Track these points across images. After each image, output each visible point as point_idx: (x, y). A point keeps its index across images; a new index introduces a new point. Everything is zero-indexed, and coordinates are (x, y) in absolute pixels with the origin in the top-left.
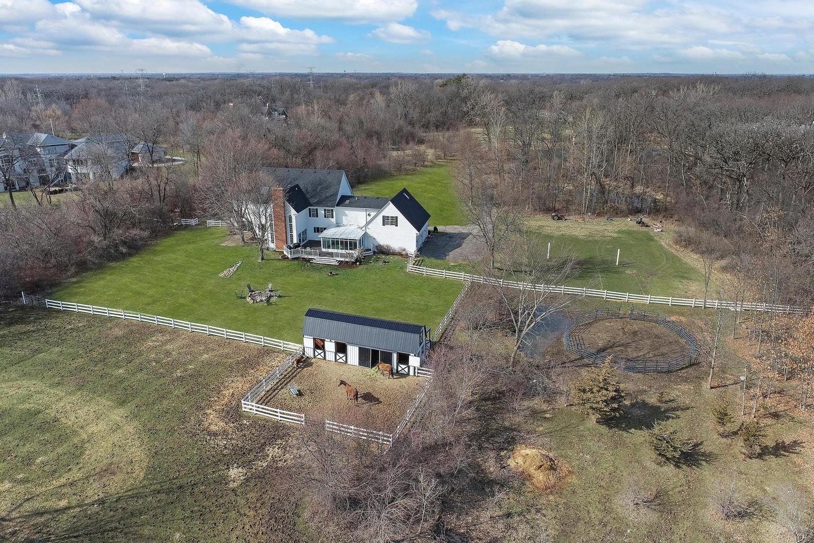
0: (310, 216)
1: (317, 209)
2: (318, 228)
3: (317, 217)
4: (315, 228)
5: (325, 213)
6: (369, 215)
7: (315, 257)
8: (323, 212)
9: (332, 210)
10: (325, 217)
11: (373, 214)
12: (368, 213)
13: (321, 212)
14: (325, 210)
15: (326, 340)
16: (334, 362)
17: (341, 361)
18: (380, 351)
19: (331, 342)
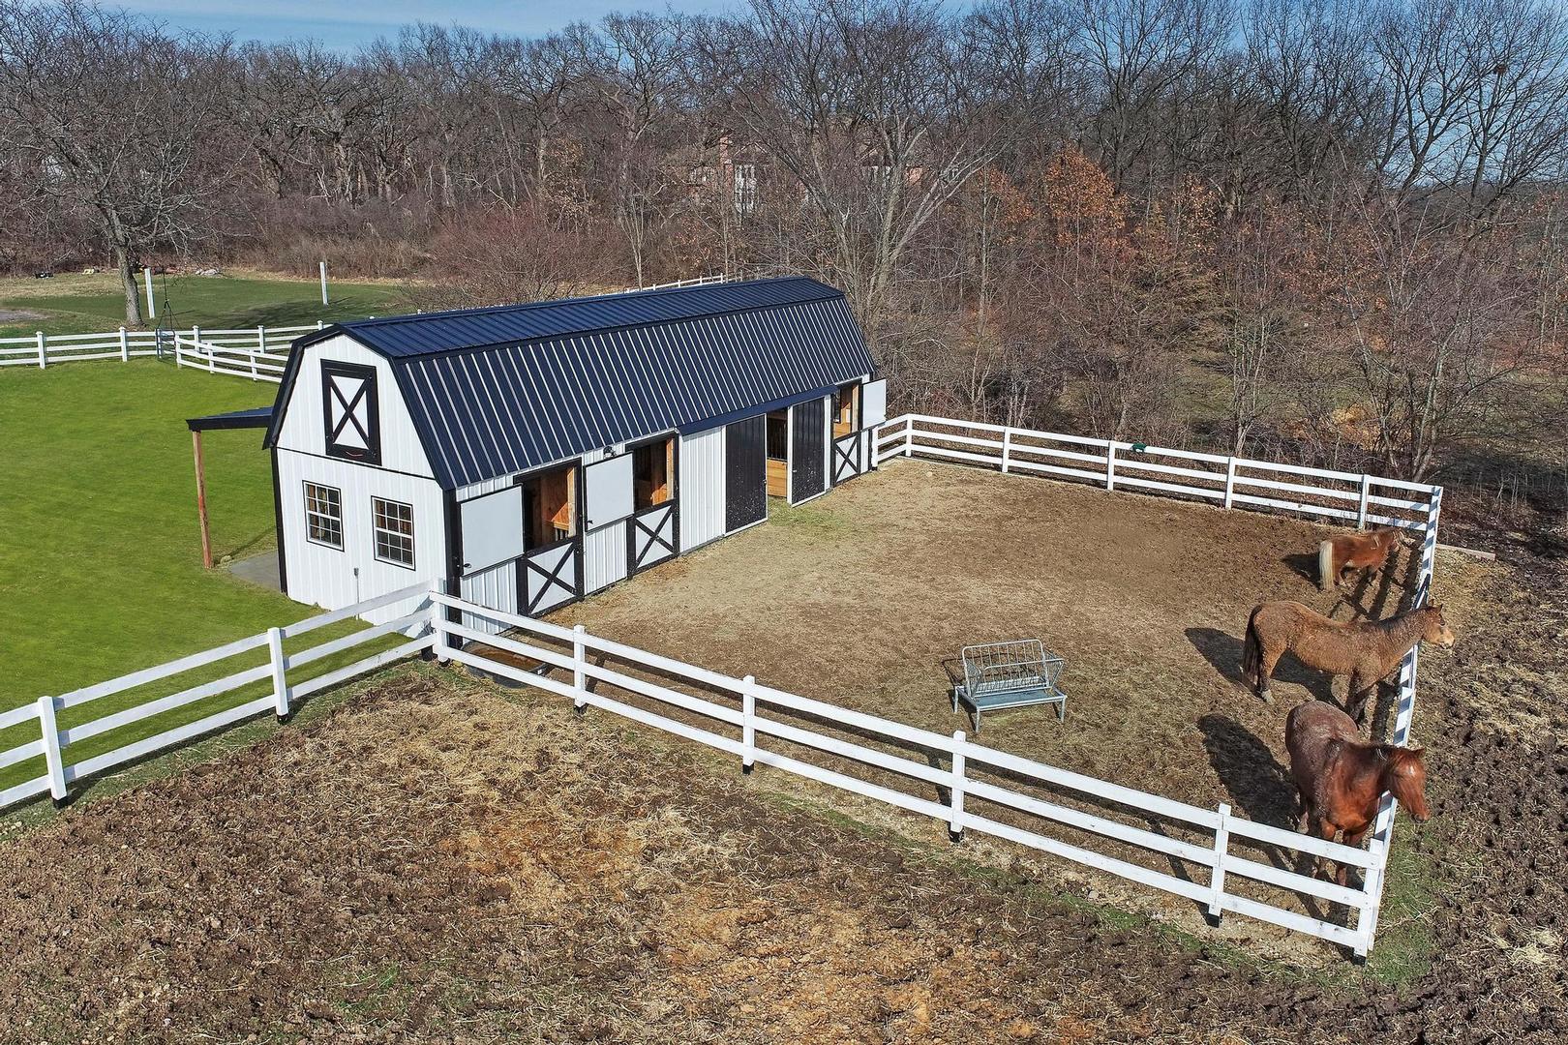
15: (587, 458)
16: (630, 577)
17: (658, 552)
18: (790, 412)
19: (614, 457)
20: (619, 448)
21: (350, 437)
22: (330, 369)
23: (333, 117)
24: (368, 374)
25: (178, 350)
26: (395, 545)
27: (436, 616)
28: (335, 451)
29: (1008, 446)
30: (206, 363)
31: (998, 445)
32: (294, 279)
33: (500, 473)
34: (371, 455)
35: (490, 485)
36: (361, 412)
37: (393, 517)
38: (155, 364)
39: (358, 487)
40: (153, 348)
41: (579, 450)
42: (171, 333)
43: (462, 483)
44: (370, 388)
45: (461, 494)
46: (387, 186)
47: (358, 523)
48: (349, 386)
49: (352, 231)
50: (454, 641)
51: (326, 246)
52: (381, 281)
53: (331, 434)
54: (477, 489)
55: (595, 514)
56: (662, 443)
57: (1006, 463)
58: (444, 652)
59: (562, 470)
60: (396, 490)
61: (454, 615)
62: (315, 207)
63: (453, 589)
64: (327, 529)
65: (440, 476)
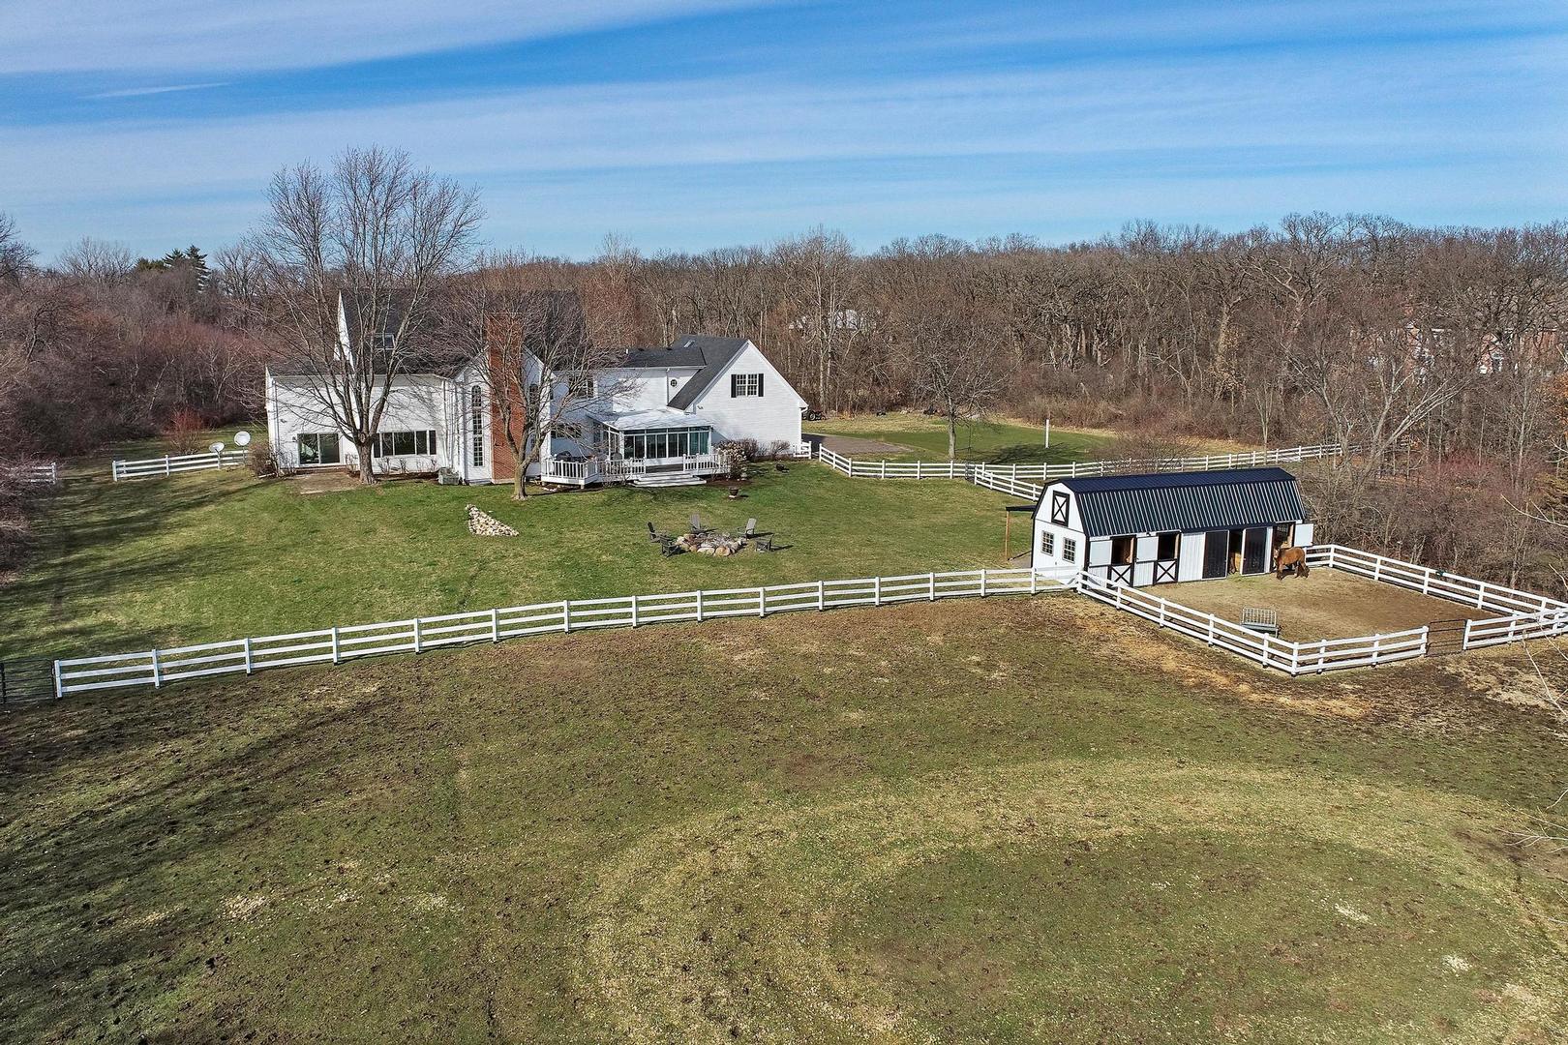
7: (639, 477)
11: (682, 381)
12: (670, 379)
15: (1139, 535)
16: (1154, 585)
17: (1166, 578)
18: (1244, 532)
19: (1150, 536)
20: (1153, 534)
21: (1059, 517)
22: (1056, 493)
23: (1063, 305)
24: (1067, 496)
25: (976, 475)
26: (1069, 556)
27: (1080, 579)
28: (1054, 522)
29: (1378, 566)
30: (988, 482)
31: (1373, 565)
32: (1027, 425)
33: (1106, 534)
34: (1065, 524)
35: (1101, 538)
36: (1064, 509)
37: (1070, 545)
38: (965, 482)
39: (1060, 534)
40: (963, 472)
41: (1136, 532)
42: (972, 465)
43: (1092, 535)
44: (1067, 501)
45: (1091, 539)
46: (1099, 352)
47: (1059, 547)
48: (1061, 500)
49: (1067, 391)
50: (1084, 587)
51: (1050, 402)
52: (1085, 431)
53: (1053, 516)
54: (1097, 538)
55: (1140, 557)
56: (1175, 534)
57: (1377, 575)
58: (1080, 589)
59: (1130, 538)
60: (1072, 536)
61: (1085, 578)
62: (1046, 372)
63: (1086, 569)
64: (1048, 548)
65: (1086, 532)
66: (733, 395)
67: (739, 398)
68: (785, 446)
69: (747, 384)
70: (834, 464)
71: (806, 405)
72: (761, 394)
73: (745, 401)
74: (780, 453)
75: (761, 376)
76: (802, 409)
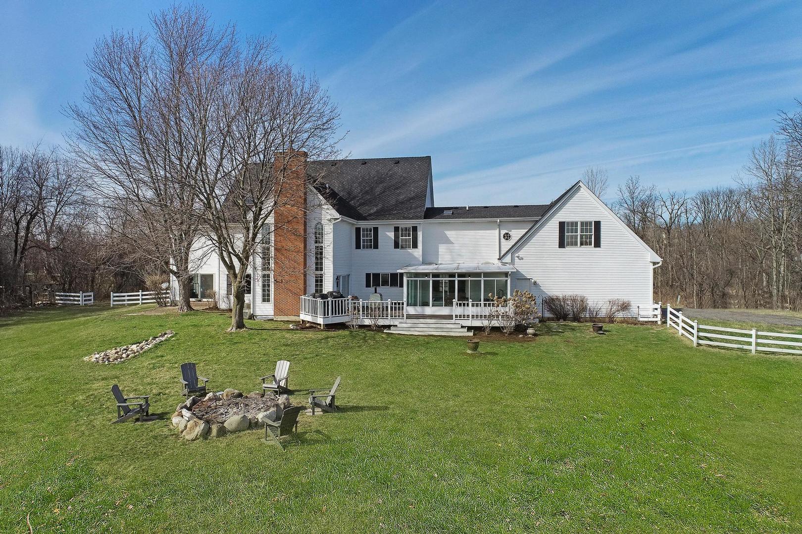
0: (358, 246)
1: (376, 230)
2: (376, 276)
3: (376, 247)
4: (368, 275)
5: (396, 237)
6: (507, 237)
7: (396, 322)
8: (391, 235)
9: (415, 229)
10: (396, 245)
11: (517, 234)
12: (503, 232)
13: (387, 235)
14: (396, 229)
66: (562, 245)
67: (568, 249)
68: (625, 307)
69: (579, 233)
70: (680, 329)
71: (659, 259)
72: (598, 244)
73: (577, 253)
74: (620, 315)
75: (598, 224)
76: (654, 263)
